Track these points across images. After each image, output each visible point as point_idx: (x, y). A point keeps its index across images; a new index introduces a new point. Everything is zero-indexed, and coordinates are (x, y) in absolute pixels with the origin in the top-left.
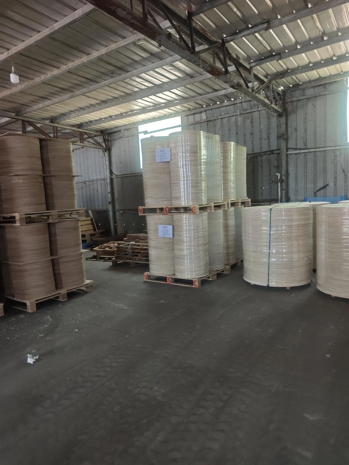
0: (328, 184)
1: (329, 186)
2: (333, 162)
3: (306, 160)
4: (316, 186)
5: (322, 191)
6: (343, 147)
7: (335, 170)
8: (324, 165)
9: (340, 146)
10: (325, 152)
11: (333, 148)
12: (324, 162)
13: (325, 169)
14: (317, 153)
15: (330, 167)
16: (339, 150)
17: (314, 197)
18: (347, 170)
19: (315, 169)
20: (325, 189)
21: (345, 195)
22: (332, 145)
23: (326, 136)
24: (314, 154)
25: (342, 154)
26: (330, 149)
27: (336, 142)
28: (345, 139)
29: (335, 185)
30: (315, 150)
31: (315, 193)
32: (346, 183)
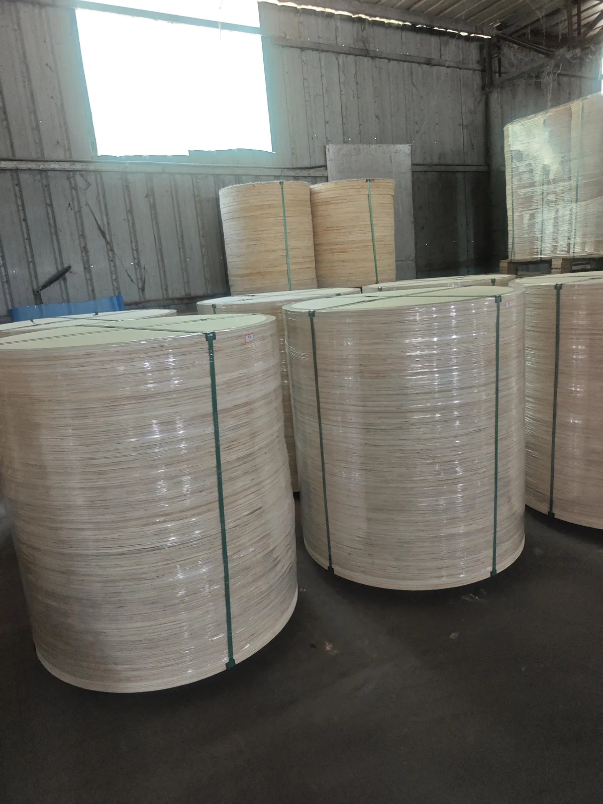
0: (70, 267)
1: (71, 272)
2: (69, 204)
4: (36, 273)
5: (55, 286)
6: (91, 167)
7: (80, 228)
8: (48, 214)
9: (85, 164)
10: (43, 174)
11: (67, 166)
12: (47, 205)
13: (52, 223)
14: (23, 177)
15: (65, 219)
16: (81, 172)
17: (36, 305)
18: (109, 230)
19: (23, 223)
20: (62, 282)
21: (117, 295)
22: (62, 157)
23: (37, 128)
24: (12, 175)
25: (89, 185)
26: (56, 166)
27: (69, 149)
28: (90, 145)
29: (87, 269)
30: (14, 166)
31: (36, 293)
32: (112, 264)
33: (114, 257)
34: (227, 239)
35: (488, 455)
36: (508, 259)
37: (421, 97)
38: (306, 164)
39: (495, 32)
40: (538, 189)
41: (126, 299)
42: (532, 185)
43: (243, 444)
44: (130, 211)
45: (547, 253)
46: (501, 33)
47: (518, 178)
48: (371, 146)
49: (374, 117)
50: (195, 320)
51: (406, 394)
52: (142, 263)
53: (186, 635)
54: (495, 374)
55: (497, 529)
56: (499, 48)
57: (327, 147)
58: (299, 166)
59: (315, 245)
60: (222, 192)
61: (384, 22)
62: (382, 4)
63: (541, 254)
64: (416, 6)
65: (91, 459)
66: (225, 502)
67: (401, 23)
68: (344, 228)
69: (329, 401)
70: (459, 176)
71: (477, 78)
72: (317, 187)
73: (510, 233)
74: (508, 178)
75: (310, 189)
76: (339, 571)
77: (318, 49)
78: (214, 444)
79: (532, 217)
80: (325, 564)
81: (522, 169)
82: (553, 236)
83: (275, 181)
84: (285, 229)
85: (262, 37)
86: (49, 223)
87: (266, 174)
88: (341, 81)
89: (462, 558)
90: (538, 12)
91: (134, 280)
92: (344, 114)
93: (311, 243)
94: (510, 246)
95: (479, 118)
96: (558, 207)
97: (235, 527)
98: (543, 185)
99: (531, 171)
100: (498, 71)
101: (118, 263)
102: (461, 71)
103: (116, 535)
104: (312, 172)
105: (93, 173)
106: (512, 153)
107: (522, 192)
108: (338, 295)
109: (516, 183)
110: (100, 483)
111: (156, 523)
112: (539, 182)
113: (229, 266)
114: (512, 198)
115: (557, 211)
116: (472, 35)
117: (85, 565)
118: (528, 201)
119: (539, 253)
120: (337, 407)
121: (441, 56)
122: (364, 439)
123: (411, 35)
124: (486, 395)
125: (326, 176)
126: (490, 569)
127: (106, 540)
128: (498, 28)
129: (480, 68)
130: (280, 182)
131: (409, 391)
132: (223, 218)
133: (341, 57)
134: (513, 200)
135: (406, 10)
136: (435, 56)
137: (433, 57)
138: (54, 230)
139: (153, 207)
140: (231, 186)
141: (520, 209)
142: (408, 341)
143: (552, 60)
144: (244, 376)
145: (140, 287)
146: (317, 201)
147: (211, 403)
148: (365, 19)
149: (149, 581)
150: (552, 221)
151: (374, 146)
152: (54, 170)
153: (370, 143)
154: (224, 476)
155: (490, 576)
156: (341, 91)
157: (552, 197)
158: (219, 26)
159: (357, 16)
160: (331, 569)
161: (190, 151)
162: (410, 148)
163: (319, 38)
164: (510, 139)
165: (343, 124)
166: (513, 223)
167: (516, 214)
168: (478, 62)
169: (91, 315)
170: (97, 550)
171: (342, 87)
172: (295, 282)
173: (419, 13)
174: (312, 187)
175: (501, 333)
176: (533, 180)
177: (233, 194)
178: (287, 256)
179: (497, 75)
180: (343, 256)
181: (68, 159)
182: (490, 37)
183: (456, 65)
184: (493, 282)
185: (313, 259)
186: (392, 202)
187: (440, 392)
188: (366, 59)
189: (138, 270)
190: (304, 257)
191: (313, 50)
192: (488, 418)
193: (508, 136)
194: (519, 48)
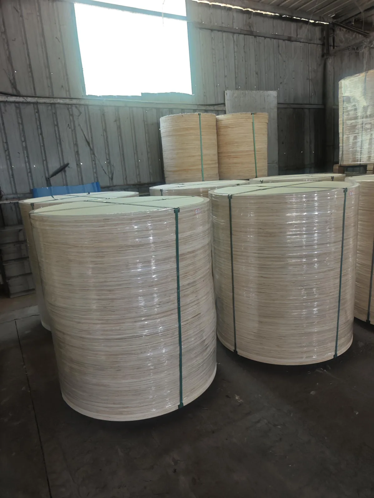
0: (68, 164)
1: (69, 167)
2: (68, 125)
3: (21, 118)
4: (47, 167)
5: (59, 175)
6: (82, 102)
7: (75, 140)
8: (55, 131)
9: (78, 100)
10: (53, 105)
11: (67, 101)
12: (55, 125)
13: (58, 137)
14: (40, 107)
15: (66, 135)
16: (75, 105)
17: (48, 187)
18: (92, 141)
19: (41, 136)
20: (63, 173)
21: (96, 181)
22: (65, 96)
23: (50, 77)
24: (34, 107)
25: (81, 113)
26: (61, 101)
27: (69, 91)
28: (82, 88)
29: (78, 165)
30: (36, 101)
31: (48, 179)
32: (94, 162)
33: (95, 158)
34: (165, 149)
35: (335, 285)
36: (338, 164)
37: (284, 61)
38: (213, 102)
39: (331, 21)
40: (360, 121)
41: (102, 184)
42: (356, 118)
43: (192, 275)
44: (105, 130)
45: (364, 161)
46: (335, 21)
47: (347, 113)
48: (253, 91)
49: (255, 73)
50: (159, 199)
51: (287, 247)
52: (112, 163)
53: (153, 388)
54: (341, 235)
55: (339, 330)
56: (334, 31)
57: (226, 92)
58: (209, 103)
59: (218, 153)
60: (162, 120)
61: (262, 13)
62: (262, 3)
63: (360, 161)
64: (283, 4)
65: (105, 282)
66: (181, 309)
67: (273, 14)
68: (237, 142)
69: (238, 250)
70: (306, 111)
71: (319, 49)
72: (221, 117)
73: (341, 148)
74: (340, 113)
75: (216, 118)
76: (240, 352)
77: (221, 30)
78: (176, 275)
79: (355, 138)
80: (232, 349)
81: (349, 108)
82: (369, 150)
83: (196, 113)
84: (201, 143)
85: (187, 22)
86: (56, 137)
87: (188, 108)
88: (235, 51)
89: (315, 346)
90: (360, 8)
91: (107, 173)
92: (236, 71)
93: (216, 152)
94: (340, 156)
95: (320, 75)
96: (372, 132)
97: (185, 324)
98: (363, 118)
99: (356, 109)
100: (332, 45)
101: (97, 162)
102: (310, 44)
103: (118, 328)
104: (216, 108)
105: (83, 106)
106: (344, 98)
107: (349, 122)
108: (238, 185)
109: (346, 117)
110: (110, 297)
111: (142, 321)
112: (361, 116)
113: (165, 165)
114: (343, 125)
115: (372, 135)
116: (317, 22)
117: (98, 345)
118: (353, 128)
119: (359, 161)
120: (244, 254)
121: (297, 35)
122: (259, 273)
123: (279, 22)
124: (334, 248)
125: (225, 110)
126: (334, 353)
127: (112, 330)
128: (334, 18)
129: (321, 43)
130: (199, 114)
131: (289, 245)
132: (162, 135)
133: (235, 36)
134: (343, 127)
135: (277, 7)
136: (293, 35)
137: (292, 36)
138: (59, 141)
139: (119, 127)
140: (168, 116)
141: (348, 133)
142: (288, 215)
143: (368, 39)
144: (193, 234)
145: (110, 177)
146: (220, 126)
147: (175, 250)
148: (251, 12)
149: (136, 355)
150: (368, 141)
151: (254, 92)
152: (59, 103)
153: (252, 90)
154: (181, 294)
155: (333, 358)
156: (235, 57)
157: (368, 126)
158: (163, 15)
159: (246, 9)
160: (235, 351)
161: (142, 93)
162: (277, 93)
163: (222, 23)
164: (343, 89)
165: (236, 77)
166: (343, 142)
167: (345, 136)
168: (320, 39)
169: (85, 194)
170: (106, 336)
171: (235, 54)
172: (206, 176)
173: (285, 8)
174: (217, 117)
175: (346, 211)
176: (356, 115)
177: (169, 121)
178: (202, 159)
179: (332, 47)
180: (235, 160)
181: (68, 97)
182: (328, 24)
183: (306, 41)
184: (333, 179)
185: (217, 161)
186: (267, 127)
187: (306, 246)
188: (251, 37)
189: (109, 167)
190: (211, 161)
191: (219, 31)
192: (336, 263)
193: (341, 88)
194: (346, 31)
